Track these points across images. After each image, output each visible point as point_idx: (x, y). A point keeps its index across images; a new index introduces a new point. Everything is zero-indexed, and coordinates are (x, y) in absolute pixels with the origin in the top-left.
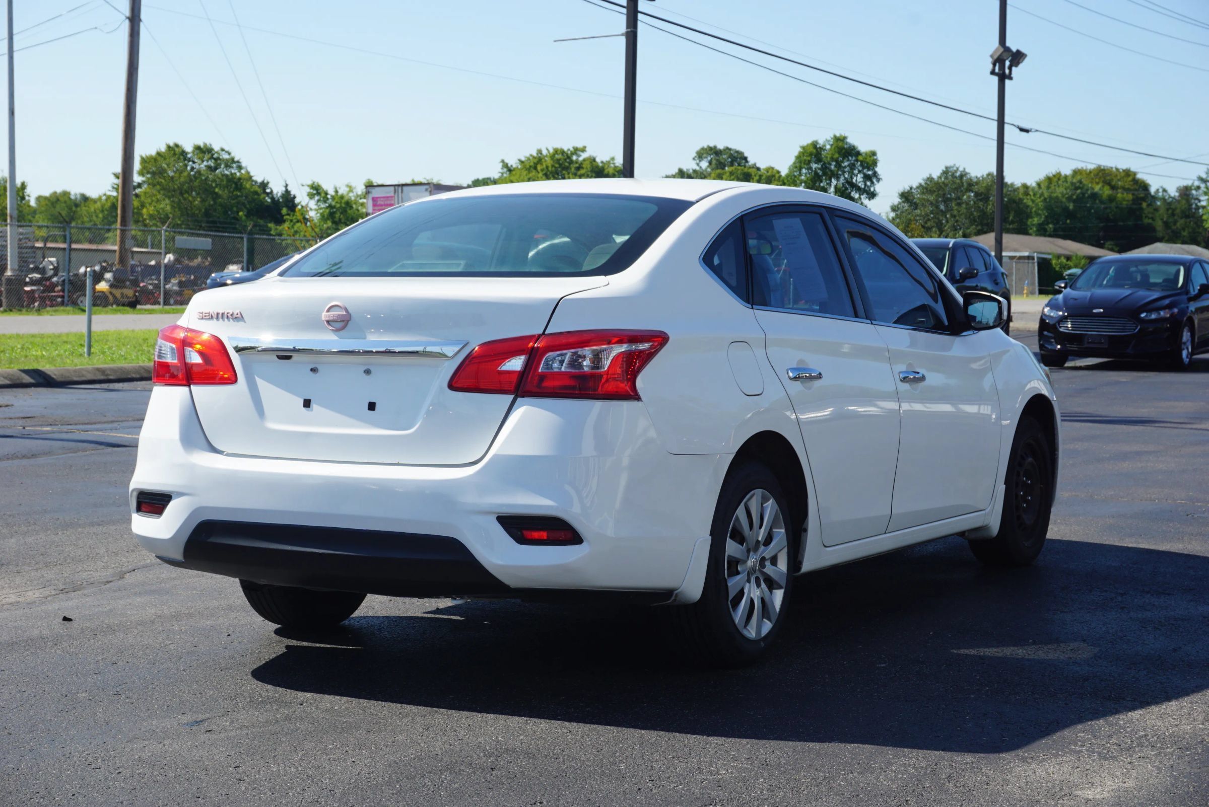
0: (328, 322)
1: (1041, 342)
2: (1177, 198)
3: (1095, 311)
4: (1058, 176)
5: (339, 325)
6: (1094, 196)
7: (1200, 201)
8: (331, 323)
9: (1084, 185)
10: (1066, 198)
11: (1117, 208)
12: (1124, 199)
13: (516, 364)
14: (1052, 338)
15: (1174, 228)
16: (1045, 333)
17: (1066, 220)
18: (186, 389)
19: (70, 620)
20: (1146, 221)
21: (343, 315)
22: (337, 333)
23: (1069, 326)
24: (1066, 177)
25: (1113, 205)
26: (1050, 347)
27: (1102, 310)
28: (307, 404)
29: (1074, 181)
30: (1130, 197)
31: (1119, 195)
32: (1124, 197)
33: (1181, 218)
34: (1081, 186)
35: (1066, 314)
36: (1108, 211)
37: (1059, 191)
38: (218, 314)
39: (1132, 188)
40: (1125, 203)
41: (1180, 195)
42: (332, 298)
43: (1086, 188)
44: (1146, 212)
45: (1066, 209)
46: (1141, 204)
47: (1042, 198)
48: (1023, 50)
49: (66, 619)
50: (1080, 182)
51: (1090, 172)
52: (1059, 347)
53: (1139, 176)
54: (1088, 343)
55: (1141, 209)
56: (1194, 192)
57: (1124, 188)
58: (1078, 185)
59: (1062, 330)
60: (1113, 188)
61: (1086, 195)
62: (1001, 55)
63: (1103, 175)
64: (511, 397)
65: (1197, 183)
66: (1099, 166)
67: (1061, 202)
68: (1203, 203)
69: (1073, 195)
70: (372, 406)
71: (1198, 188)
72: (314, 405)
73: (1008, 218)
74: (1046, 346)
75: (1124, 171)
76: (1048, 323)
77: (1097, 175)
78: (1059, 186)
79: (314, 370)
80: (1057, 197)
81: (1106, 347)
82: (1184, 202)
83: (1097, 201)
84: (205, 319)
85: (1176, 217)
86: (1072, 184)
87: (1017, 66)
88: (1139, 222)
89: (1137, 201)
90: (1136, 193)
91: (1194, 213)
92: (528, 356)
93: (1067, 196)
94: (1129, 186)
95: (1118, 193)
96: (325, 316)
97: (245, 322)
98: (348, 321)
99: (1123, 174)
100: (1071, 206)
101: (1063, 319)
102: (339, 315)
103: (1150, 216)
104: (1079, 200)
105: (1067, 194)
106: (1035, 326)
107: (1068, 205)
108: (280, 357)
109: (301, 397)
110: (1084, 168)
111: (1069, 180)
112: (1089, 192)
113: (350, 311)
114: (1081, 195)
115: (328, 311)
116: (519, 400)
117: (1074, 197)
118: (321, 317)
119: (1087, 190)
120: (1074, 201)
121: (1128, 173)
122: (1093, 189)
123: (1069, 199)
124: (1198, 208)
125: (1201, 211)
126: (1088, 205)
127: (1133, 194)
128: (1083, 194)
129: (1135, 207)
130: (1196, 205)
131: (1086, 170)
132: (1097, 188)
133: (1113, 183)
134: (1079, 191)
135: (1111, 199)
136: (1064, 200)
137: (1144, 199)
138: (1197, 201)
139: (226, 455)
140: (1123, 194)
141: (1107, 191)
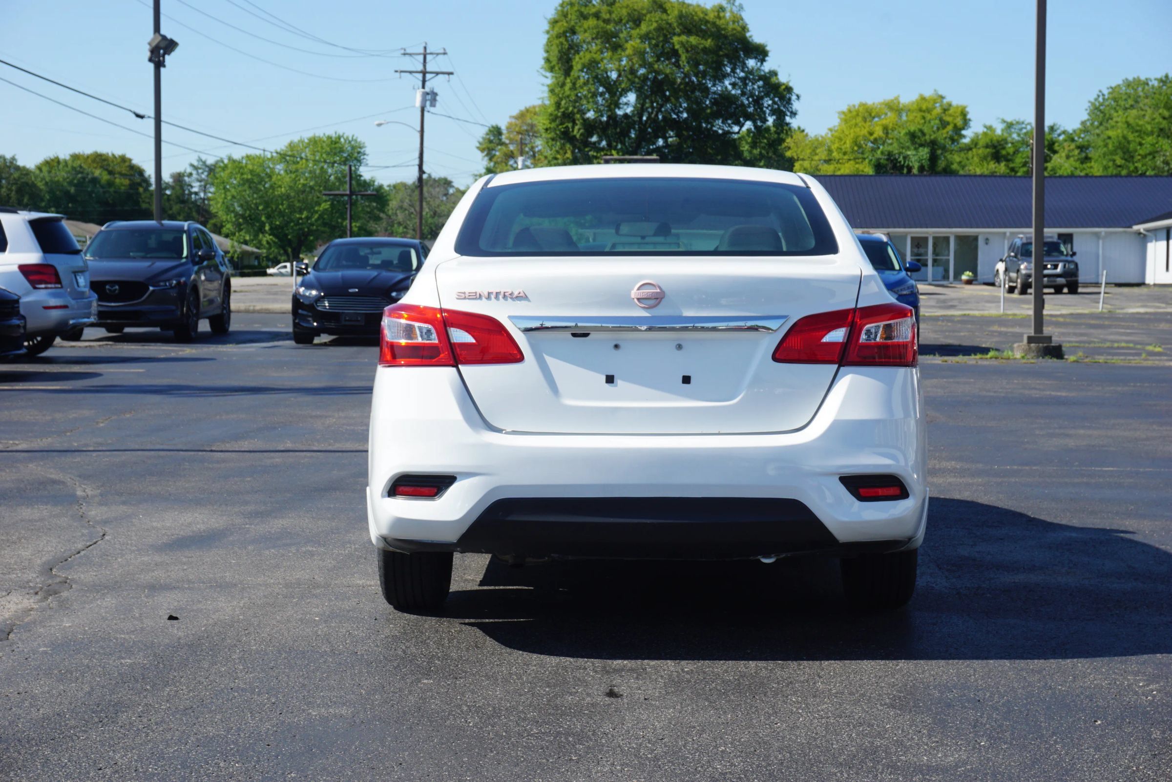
0: (638, 299)
1: (297, 321)
2: (171, 184)
3: (351, 291)
4: (56, 160)
5: (652, 302)
6: (95, 181)
7: (192, 187)
8: (641, 300)
9: (84, 169)
10: (67, 182)
11: (115, 192)
12: (122, 185)
13: (837, 335)
14: (310, 316)
15: (170, 212)
16: (300, 311)
17: (68, 204)
18: (453, 370)
19: (176, 618)
20: (144, 206)
21: (657, 293)
22: (649, 310)
23: (327, 305)
24: (66, 162)
25: (112, 190)
26: (305, 325)
27: (357, 290)
28: (610, 379)
29: (75, 165)
30: (126, 182)
31: (117, 181)
32: (122, 182)
33: (177, 203)
34: (81, 170)
35: (322, 294)
36: (107, 195)
37: (61, 175)
38: (489, 294)
39: (128, 173)
40: (123, 188)
41: (175, 181)
42: (641, 277)
43: (86, 172)
44: (143, 196)
45: (67, 193)
46: (138, 189)
47: (44, 182)
48: (176, 39)
49: (171, 618)
50: (81, 167)
51: (88, 157)
52: (315, 324)
53: (135, 162)
54: (346, 320)
55: (139, 194)
56: (186, 179)
57: (121, 174)
58: (78, 169)
59: (319, 309)
60: (111, 173)
61: (87, 180)
62: (159, 43)
63: (100, 159)
64: (836, 366)
65: (189, 170)
66: (96, 153)
67: (62, 186)
68: (195, 190)
69: (74, 179)
70: (686, 380)
71: (190, 175)
72: (619, 382)
73: (23, 200)
74: (302, 324)
75: (119, 156)
76: (302, 303)
77: (94, 161)
78: (59, 170)
79: (616, 346)
80: (58, 181)
81: (363, 324)
82: (178, 188)
83: (98, 186)
84: (469, 299)
85: (172, 202)
86: (73, 168)
87: (169, 54)
88: (136, 208)
89: (134, 186)
90: (132, 178)
91: (188, 199)
92: (849, 328)
93: (68, 180)
94: (126, 172)
95: (115, 178)
96: (634, 293)
97: (529, 301)
98: (662, 298)
99: (119, 160)
100: (72, 190)
101: (319, 299)
102: (653, 293)
103: (147, 200)
104: (80, 185)
105: (68, 178)
106: (288, 306)
107: (69, 188)
108: (574, 335)
109: (602, 374)
110: (81, 153)
111: (70, 163)
112: (90, 177)
113: (664, 288)
114: (81, 180)
115: (638, 289)
116: (842, 369)
117: (75, 181)
118: (630, 295)
119: (88, 174)
120: (75, 185)
121: (124, 159)
122: (93, 173)
123: (71, 183)
124: (191, 193)
125: (193, 196)
126: (89, 189)
127: (130, 180)
128: (84, 178)
129: (132, 191)
130: (189, 190)
131: (83, 156)
132: (97, 173)
133: (110, 168)
134: (80, 176)
135: (110, 184)
136: (65, 184)
137: (140, 184)
138: (189, 187)
139: (505, 433)
140: (120, 179)
141: (105, 177)
